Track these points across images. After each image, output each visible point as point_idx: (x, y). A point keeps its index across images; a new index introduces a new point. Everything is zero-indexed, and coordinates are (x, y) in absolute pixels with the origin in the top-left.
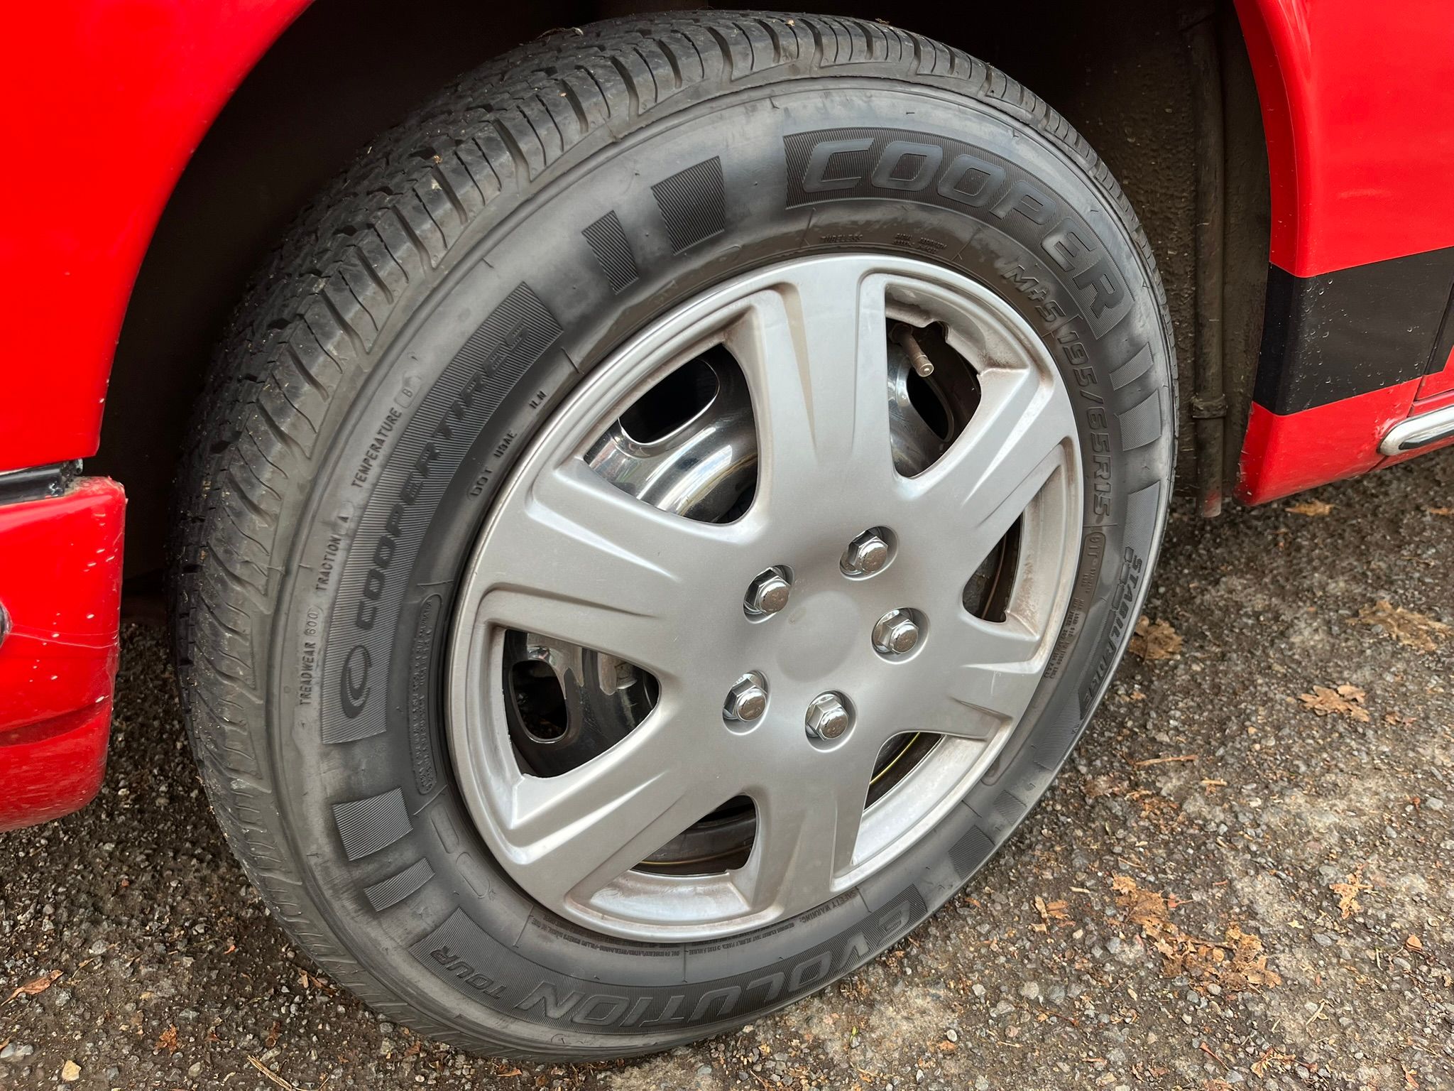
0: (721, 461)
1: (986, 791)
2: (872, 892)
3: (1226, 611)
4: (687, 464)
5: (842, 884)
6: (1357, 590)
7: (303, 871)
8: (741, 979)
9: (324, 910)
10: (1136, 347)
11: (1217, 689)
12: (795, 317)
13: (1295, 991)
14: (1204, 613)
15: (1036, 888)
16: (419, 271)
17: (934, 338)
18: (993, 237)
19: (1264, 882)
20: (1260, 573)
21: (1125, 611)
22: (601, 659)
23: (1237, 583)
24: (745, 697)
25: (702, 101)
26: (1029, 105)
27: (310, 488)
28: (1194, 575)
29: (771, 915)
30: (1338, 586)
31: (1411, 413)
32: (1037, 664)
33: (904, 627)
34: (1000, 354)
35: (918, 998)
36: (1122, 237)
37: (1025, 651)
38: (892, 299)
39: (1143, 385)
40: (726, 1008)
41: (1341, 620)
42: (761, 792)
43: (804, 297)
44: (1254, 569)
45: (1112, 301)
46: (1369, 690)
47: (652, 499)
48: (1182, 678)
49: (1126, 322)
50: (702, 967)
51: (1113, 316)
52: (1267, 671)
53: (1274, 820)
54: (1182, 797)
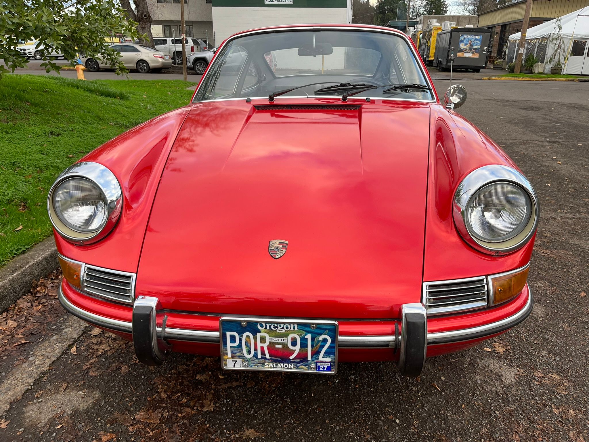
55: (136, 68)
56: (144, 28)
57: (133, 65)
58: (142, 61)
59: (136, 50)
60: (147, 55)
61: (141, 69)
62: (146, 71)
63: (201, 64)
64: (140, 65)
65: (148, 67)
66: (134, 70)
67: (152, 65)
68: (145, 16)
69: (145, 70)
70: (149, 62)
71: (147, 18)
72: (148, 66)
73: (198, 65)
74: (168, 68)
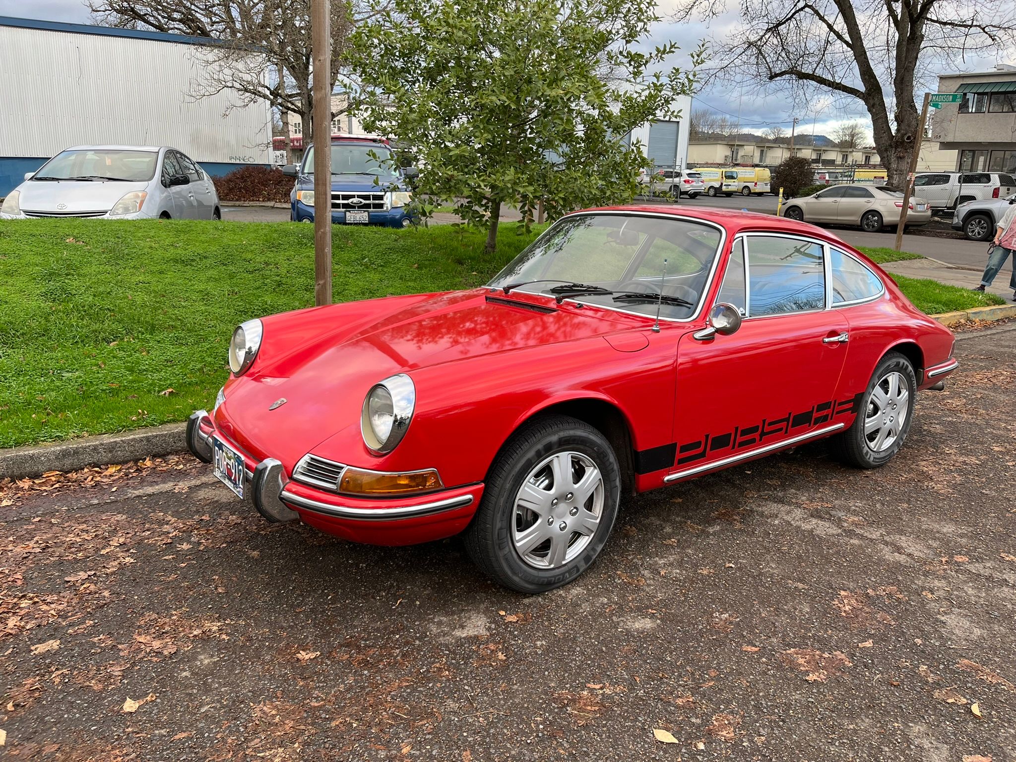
0: (547, 482)
1: (589, 547)
2: (569, 565)
3: (649, 524)
4: (542, 482)
5: (564, 563)
6: (683, 520)
7: (493, 541)
8: (547, 578)
9: (494, 548)
10: (611, 463)
11: (644, 540)
12: (559, 460)
13: (649, 585)
14: (644, 525)
15: (601, 573)
16: (517, 457)
17: (578, 463)
18: (587, 448)
19: (646, 571)
20: (659, 516)
21: (614, 512)
22: (529, 511)
23: (653, 518)
24: (550, 520)
25: (549, 435)
26: (591, 429)
27: (503, 484)
28: (643, 517)
29: (552, 566)
30: (678, 519)
31: (669, 475)
32: (598, 521)
33: (575, 510)
34: (588, 465)
35: (578, 589)
36: (606, 446)
37: (596, 518)
38: (572, 457)
39: (613, 470)
40: (545, 583)
41: (677, 527)
42: (552, 538)
43: (560, 458)
44: (658, 515)
45: (606, 456)
46: (679, 541)
47: (538, 486)
48: (636, 538)
49: (608, 459)
50: (541, 574)
51: (606, 459)
52: (657, 537)
53: (651, 562)
54: (632, 559)
55: (859, 223)
56: (901, 158)
57: (856, 219)
58: (875, 213)
59: (869, 195)
60: (884, 203)
61: (867, 225)
62: (875, 229)
63: (980, 222)
64: (868, 219)
65: (880, 223)
66: (858, 226)
67: (887, 219)
68: (909, 138)
69: (873, 226)
70: (884, 214)
71: (910, 142)
72: (880, 221)
73: (973, 222)
74: (921, 225)
